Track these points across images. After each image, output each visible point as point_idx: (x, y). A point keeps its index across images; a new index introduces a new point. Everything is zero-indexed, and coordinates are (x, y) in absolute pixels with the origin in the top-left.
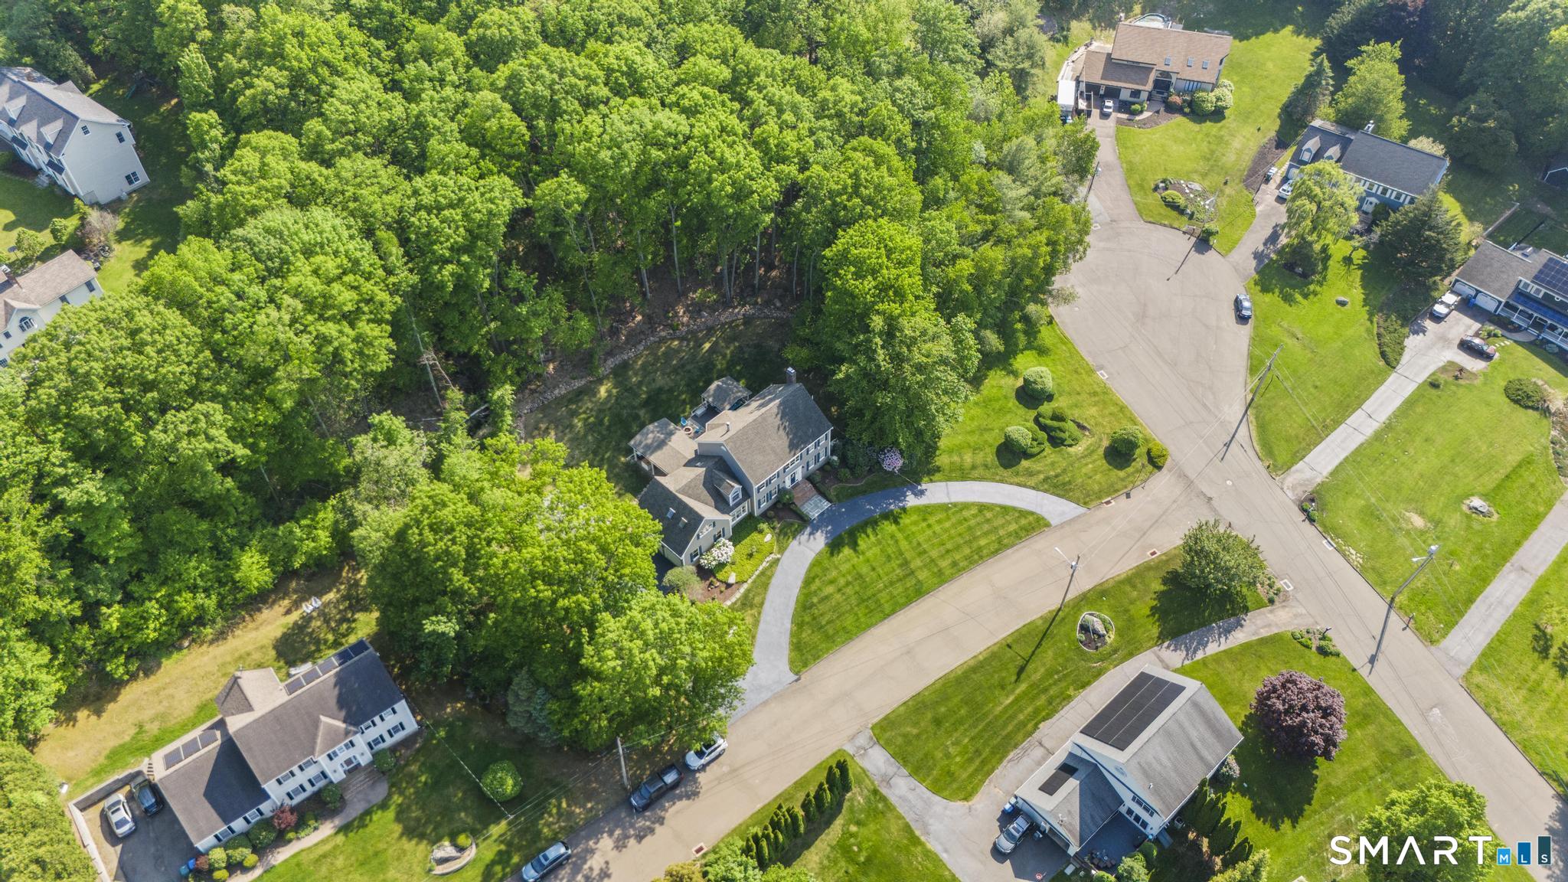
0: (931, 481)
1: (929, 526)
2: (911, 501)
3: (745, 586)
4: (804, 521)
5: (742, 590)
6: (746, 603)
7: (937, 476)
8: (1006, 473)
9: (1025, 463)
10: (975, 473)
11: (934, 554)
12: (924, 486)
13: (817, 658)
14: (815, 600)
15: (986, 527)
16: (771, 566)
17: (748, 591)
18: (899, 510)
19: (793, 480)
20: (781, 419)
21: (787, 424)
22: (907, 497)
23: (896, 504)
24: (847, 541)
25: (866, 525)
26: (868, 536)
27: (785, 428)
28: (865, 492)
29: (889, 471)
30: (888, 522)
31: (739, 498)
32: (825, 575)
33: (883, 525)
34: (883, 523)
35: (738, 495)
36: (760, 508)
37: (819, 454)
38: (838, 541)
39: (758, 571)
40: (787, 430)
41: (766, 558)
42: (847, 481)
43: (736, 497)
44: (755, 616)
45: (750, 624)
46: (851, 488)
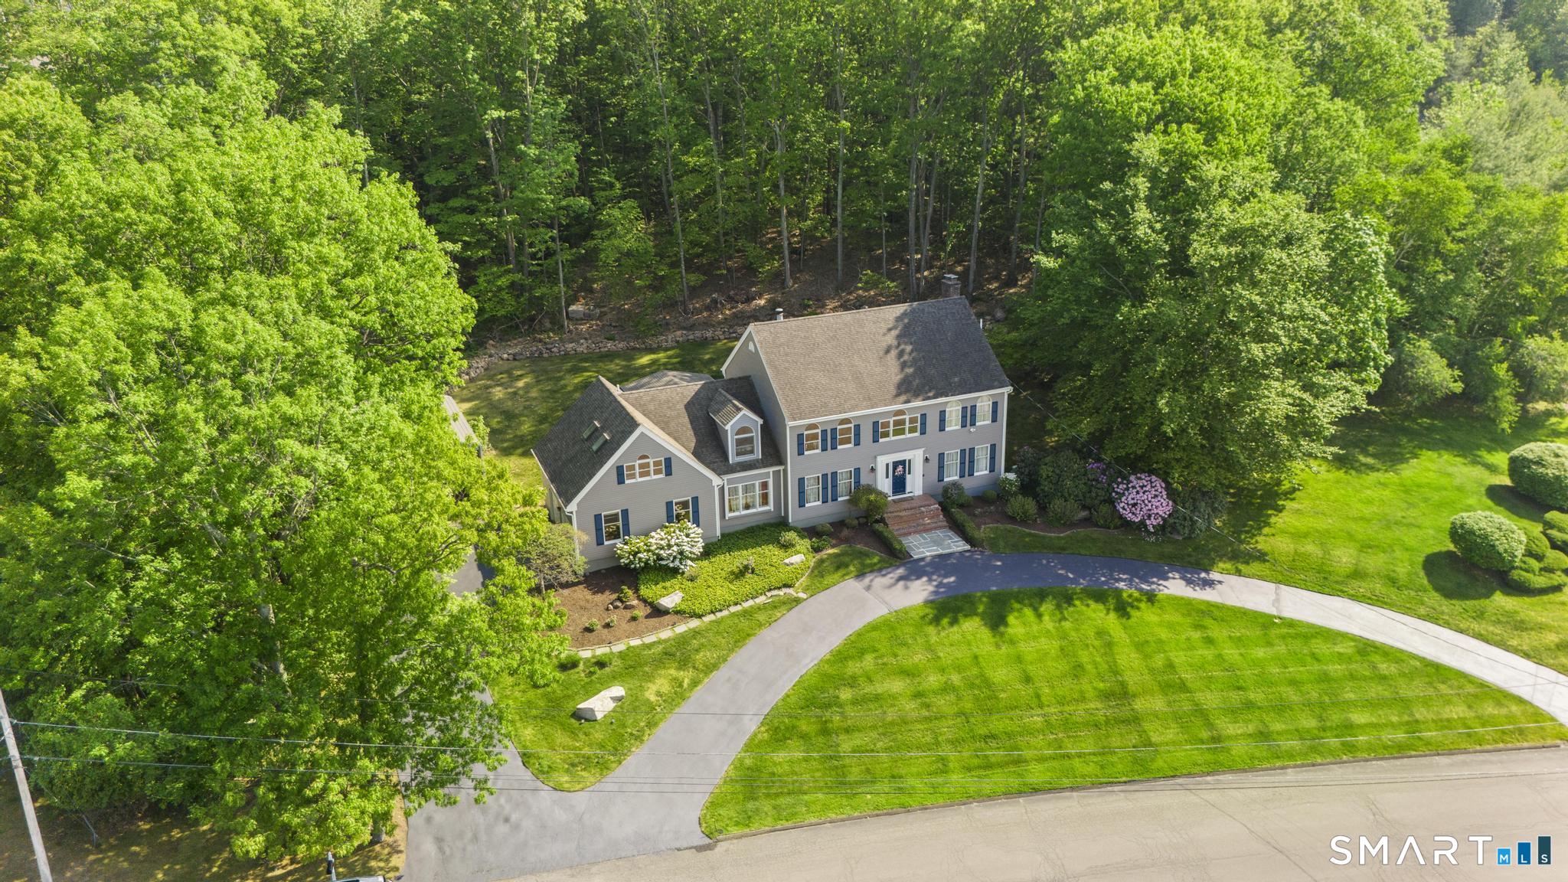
0: (1239, 573)
1: (1209, 641)
2: (1174, 587)
3: (694, 623)
4: (893, 555)
5: (681, 628)
6: (678, 654)
7: (1255, 567)
8: (1446, 606)
9: (1501, 601)
10: (1363, 587)
11: (1210, 699)
12: (1214, 576)
13: (787, 820)
14: (845, 695)
15: (1375, 691)
16: (775, 606)
17: (696, 633)
18: (1136, 594)
19: (899, 485)
20: (898, 337)
21: (909, 348)
22: (1167, 579)
23: (1131, 580)
24: (981, 609)
25: (1042, 596)
26: (1039, 616)
27: (901, 354)
28: (1064, 549)
29: (1129, 516)
30: (1101, 607)
31: (752, 452)
32: (895, 656)
33: (1084, 608)
34: (1088, 606)
35: (750, 440)
36: (802, 505)
37: (972, 450)
38: (959, 604)
39: (739, 608)
40: (906, 357)
41: (770, 590)
42: (1024, 521)
43: (744, 444)
44: (681, 685)
45: (659, 694)
46: (1030, 535)
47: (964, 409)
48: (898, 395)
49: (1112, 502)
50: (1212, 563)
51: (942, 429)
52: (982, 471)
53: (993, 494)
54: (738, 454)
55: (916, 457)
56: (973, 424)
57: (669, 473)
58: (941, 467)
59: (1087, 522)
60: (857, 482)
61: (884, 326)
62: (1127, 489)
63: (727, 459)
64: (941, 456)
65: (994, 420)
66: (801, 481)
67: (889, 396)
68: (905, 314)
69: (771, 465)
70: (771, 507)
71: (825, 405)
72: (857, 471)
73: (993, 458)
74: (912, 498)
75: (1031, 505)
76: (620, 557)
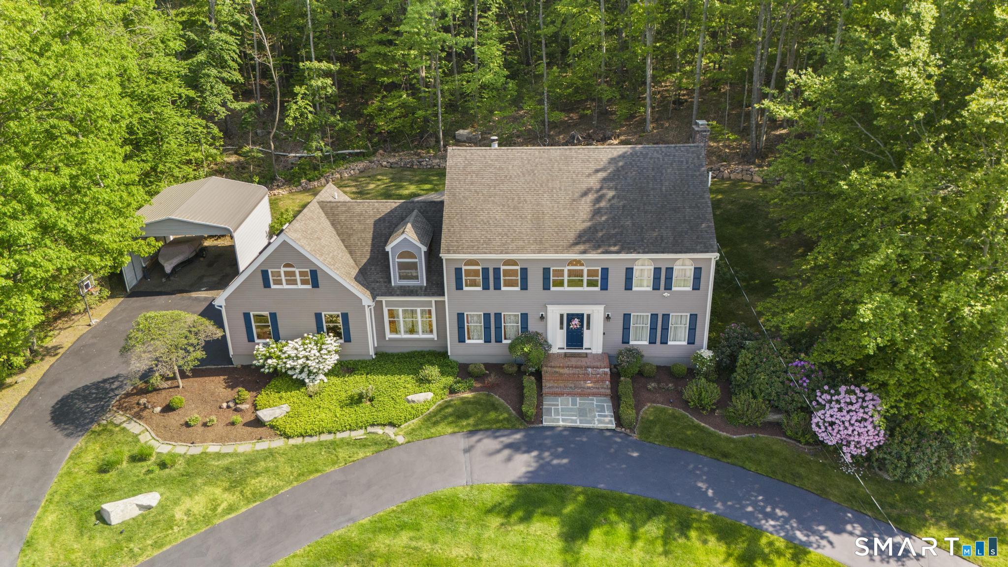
3: (279, 443)
5: (262, 446)
6: (238, 472)
16: (365, 445)
17: (271, 454)
18: (780, 544)
19: (575, 338)
20: (605, 180)
21: (611, 194)
22: (839, 531)
23: (786, 521)
24: (568, 509)
25: (653, 511)
26: (634, 538)
27: (598, 200)
28: (725, 455)
29: (822, 436)
30: (722, 548)
31: (416, 278)
32: (434, 541)
33: (698, 544)
34: (705, 542)
35: (414, 266)
36: (462, 340)
37: (666, 317)
38: (547, 495)
39: (331, 437)
40: (603, 204)
41: (373, 425)
42: (698, 410)
43: (407, 269)
44: (214, 509)
45: (188, 513)
46: (697, 427)
47: (657, 271)
48: (576, 244)
49: (808, 412)
50: (922, 523)
51: (628, 286)
52: (678, 340)
53: (683, 369)
54: (401, 278)
55: (597, 313)
56: (668, 287)
57: (315, 284)
58: (626, 328)
59: (776, 428)
60: (524, 327)
61: (593, 166)
62: (830, 402)
63: (390, 282)
64: (627, 317)
65: (696, 286)
66: (460, 317)
67: (565, 243)
68: (623, 156)
69: (433, 295)
70: (434, 336)
71: (488, 242)
72: (524, 317)
73: (692, 329)
74: (586, 355)
75: (713, 392)
76: (255, 357)
